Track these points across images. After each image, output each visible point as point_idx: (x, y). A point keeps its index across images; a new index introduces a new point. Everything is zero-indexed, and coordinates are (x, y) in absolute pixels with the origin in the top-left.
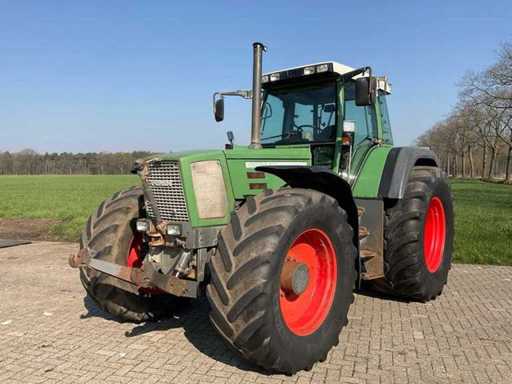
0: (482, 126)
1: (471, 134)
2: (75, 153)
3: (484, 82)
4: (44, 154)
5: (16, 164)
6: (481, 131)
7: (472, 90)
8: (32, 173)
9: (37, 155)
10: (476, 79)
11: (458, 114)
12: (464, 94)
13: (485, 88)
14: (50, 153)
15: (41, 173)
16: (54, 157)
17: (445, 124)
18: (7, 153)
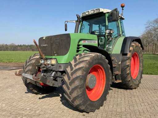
0: (153, 37)
1: (149, 40)
2: (27, 45)
3: (153, 24)
4: (17, 45)
5: (9, 48)
6: (152, 39)
7: (149, 26)
8: (14, 51)
9: (15, 45)
10: (151, 23)
11: (145, 34)
12: (147, 27)
13: (153, 26)
14: (19, 45)
15: (17, 51)
16: (21, 46)
17: (141, 37)
18: (6, 44)
